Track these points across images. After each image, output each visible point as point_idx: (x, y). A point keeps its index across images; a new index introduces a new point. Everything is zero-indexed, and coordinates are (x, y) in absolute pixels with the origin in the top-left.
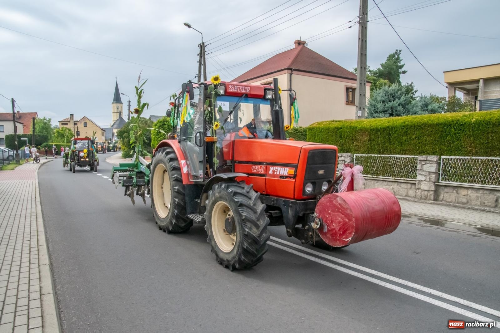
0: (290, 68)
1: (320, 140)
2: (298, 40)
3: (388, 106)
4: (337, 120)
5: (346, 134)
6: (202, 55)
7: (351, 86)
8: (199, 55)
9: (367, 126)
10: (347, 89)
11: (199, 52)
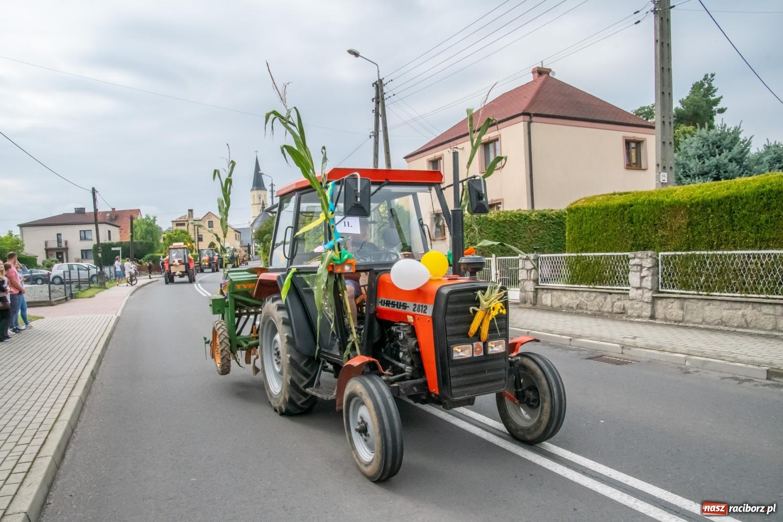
0: (528, 112)
1: (592, 229)
2: (538, 68)
3: (710, 164)
4: (622, 191)
5: (641, 216)
6: (379, 99)
7: (634, 137)
8: (374, 101)
9: (683, 198)
10: (628, 143)
11: (374, 96)
